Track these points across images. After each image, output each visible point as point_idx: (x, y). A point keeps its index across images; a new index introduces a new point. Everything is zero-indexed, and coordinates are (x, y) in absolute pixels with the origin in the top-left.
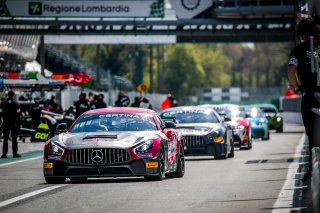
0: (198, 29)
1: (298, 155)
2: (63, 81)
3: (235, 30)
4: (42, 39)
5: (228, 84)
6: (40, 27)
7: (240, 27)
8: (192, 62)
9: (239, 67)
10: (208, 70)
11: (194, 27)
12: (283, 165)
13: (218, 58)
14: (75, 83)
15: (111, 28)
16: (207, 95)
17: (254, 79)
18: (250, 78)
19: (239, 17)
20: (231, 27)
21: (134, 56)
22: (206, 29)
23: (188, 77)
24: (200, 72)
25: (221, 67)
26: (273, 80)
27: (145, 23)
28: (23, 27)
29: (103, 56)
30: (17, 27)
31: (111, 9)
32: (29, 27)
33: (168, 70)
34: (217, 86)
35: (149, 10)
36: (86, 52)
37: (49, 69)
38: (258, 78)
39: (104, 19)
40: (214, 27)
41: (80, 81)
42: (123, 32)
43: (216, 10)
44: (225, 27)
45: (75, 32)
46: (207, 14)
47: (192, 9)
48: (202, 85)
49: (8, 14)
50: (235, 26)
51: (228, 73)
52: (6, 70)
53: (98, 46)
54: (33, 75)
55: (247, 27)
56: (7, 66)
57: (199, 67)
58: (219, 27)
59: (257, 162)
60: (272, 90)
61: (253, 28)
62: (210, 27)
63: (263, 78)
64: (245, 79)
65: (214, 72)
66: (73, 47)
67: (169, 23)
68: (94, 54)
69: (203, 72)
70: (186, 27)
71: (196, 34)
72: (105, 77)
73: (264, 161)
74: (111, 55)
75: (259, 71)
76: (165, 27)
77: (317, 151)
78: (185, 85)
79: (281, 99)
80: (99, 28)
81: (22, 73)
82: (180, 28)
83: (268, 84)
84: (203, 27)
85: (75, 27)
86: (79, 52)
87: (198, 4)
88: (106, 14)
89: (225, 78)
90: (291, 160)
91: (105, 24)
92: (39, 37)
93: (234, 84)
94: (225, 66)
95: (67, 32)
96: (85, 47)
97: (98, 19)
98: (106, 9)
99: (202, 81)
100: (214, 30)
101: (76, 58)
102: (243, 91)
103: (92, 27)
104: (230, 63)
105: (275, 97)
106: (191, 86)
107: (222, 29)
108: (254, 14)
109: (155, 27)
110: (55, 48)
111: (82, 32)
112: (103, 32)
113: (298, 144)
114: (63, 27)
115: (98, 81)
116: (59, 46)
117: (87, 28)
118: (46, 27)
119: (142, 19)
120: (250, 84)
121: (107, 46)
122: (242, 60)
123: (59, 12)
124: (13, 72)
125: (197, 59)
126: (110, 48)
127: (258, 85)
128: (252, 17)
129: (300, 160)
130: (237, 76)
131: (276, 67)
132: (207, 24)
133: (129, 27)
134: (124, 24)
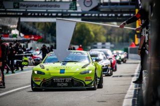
0: (91, 16)
1: (136, 74)
2: (29, 39)
3: (108, 16)
4: (19, 19)
5: (105, 41)
6: (18, 14)
7: (110, 15)
8: (88, 31)
9: (109, 33)
10: (96, 34)
11: (90, 15)
12: (130, 78)
13: (100, 29)
14: (34, 40)
15: (51, 15)
16: (95, 46)
17: (117, 39)
18: (115, 38)
19: (110, 10)
20: (106, 15)
22: (95, 16)
23: (87, 37)
24: (92, 36)
25: (101, 33)
26: (125, 39)
27: (67, 13)
28: (10, 14)
29: (48, 27)
30: (8, 14)
31: (51, 6)
32: (13, 14)
33: (77, 34)
34: (100, 42)
35: (69, 7)
36: (40, 25)
37: (23, 33)
38: (118, 38)
39: (49, 11)
40: (99, 15)
41: (37, 39)
42: (57, 16)
43: (99, 7)
44: (104, 15)
45: (35, 16)
46: (96, 9)
47: (89, 7)
48: (93, 41)
49: (4, 8)
51: (105, 36)
52: (3, 33)
53: (45, 23)
54: (15, 36)
55: (114, 15)
56: (3, 31)
57: (92, 33)
58: (101, 15)
59: (117, 76)
60: (125, 44)
61: (116, 16)
62: (97, 15)
63: (121, 38)
64: (113, 38)
65: (99, 35)
66: (34, 23)
67: (78, 13)
68: (43, 26)
69: (94, 36)
70: (86, 15)
71: (90, 18)
72: (49, 37)
73: (121, 76)
74: (51, 27)
75: (119, 35)
76: (76, 15)
77: (145, 72)
78: (85, 41)
79: (129, 48)
80: (46, 14)
81: (10, 35)
82: (83, 15)
83: (123, 41)
84: (93, 15)
85: (34, 14)
86: (37, 25)
87: (91, 4)
88: (49, 8)
89: (103, 38)
90: (133, 76)
91: (48, 13)
92: (18, 18)
93: (108, 41)
94: (103, 33)
95: (31, 16)
96: (39, 23)
97: (45, 11)
98: (49, 6)
99: (93, 39)
100: (99, 16)
101: (35, 28)
102: (111, 44)
103: (43, 14)
104: (106, 31)
105: (126, 47)
106: (88, 41)
108: (116, 9)
109: (72, 15)
110: (25, 24)
111: (38, 16)
112: (48, 16)
113: (136, 69)
114: (29, 14)
115: (45, 39)
116: (27, 23)
117: (40, 14)
118: (21, 14)
119: (65, 11)
120: (115, 41)
121: (49, 23)
122: (111, 30)
123: (27, 7)
124: (6, 34)
125: (91, 29)
126: (51, 24)
127: (118, 41)
128: (116, 10)
129: (137, 76)
130: (109, 37)
131: (126, 34)
132: (95, 14)
133: (60, 15)
134: (57, 13)
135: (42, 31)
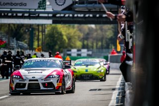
0: (64, 17)
1: (118, 87)
3: (84, 17)
5: (81, 47)
7: (87, 15)
8: (61, 35)
9: (86, 38)
10: (69, 39)
11: (62, 15)
12: (110, 92)
13: (75, 33)
15: (16, 15)
16: (68, 53)
17: (95, 44)
18: (93, 44)
19: (87, 10)
20: (82, 15)
21: (29, 30)
22: (69, 16)
23: (59, 43)
24: (65, 40)
25: (76, 37)
26: (105, 45)
27: (35, 13)
29: (12, 30)
31: (16, 4)
33: (48, 39)
34: (75, 48)
35: (38, 5)
38: (97, 44)
39: (13, 10)
40: (73, 15)
42: (23, 17)
43: (75, 6)
44: (79, 15)
46: (70, 8)
47: (61, 5)
48: (66, 48)
50: (85, 15)
51: (80, 41)
53: (9, 24)
55: (91, 16)
57: (65, 37)
58: (76, 15)
59: (95, 90)
60: (104, 50)
61: (94, 17)
62: (71, 15)
63: (100, 44)
64: (90, 44)
65: (73, 40)
67: (48, 13)
68: (6, 29)
69: (67, 41)
70: (58, 15)
71: (63, 19)
72: (13, 42)
73: (100, 90)
74: (16, 30)
75: (97, 40)
76: (46, 15)
77: (128, 84)
78: (57, 47)
79: (109, 55)
80: (10, 14)
82: (54, 16)
83: (102, 47)
84: (67, 15)
87: (64, 3)
88: (13, 7)
89: (79, 44)
90: (114, 89)
93: (84, 47)
94: (79, 37)
96: (2, 25)
97: (9, 10)
98: (14, 4)
99: (66, 45)
100: (73, 17)
102: (88, 51)
103: (6, 14)
104: (82, 35)
105: (106, 55)
106: (60, 48)
107: (77, 17)
109: (41, 15)
111: (0, 17)
112: (12, 17)
113: (118, 81)
115: (9, 44)
117: (3, 14)
119: (33, 10)
120: (92, 47)
121: (14, 24)
122: (88, 34)
125: (63, 33)
126: (16, 26)
127: (97, 48)
128: (94, 10)
129: (119, 89)
130: (86, 42)
131: (106, 38)
132: (69, 14)
133: (26, 15)
134: (24, 12)
135: (5, 34)
